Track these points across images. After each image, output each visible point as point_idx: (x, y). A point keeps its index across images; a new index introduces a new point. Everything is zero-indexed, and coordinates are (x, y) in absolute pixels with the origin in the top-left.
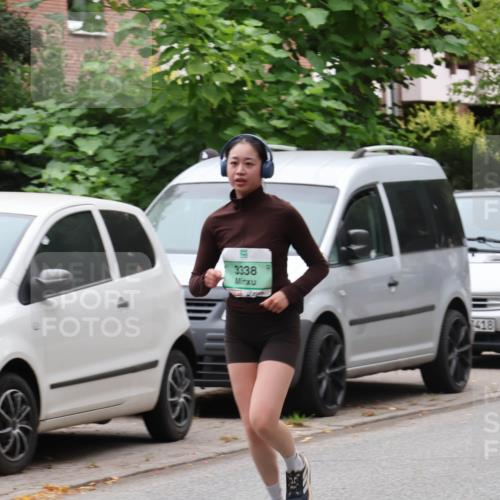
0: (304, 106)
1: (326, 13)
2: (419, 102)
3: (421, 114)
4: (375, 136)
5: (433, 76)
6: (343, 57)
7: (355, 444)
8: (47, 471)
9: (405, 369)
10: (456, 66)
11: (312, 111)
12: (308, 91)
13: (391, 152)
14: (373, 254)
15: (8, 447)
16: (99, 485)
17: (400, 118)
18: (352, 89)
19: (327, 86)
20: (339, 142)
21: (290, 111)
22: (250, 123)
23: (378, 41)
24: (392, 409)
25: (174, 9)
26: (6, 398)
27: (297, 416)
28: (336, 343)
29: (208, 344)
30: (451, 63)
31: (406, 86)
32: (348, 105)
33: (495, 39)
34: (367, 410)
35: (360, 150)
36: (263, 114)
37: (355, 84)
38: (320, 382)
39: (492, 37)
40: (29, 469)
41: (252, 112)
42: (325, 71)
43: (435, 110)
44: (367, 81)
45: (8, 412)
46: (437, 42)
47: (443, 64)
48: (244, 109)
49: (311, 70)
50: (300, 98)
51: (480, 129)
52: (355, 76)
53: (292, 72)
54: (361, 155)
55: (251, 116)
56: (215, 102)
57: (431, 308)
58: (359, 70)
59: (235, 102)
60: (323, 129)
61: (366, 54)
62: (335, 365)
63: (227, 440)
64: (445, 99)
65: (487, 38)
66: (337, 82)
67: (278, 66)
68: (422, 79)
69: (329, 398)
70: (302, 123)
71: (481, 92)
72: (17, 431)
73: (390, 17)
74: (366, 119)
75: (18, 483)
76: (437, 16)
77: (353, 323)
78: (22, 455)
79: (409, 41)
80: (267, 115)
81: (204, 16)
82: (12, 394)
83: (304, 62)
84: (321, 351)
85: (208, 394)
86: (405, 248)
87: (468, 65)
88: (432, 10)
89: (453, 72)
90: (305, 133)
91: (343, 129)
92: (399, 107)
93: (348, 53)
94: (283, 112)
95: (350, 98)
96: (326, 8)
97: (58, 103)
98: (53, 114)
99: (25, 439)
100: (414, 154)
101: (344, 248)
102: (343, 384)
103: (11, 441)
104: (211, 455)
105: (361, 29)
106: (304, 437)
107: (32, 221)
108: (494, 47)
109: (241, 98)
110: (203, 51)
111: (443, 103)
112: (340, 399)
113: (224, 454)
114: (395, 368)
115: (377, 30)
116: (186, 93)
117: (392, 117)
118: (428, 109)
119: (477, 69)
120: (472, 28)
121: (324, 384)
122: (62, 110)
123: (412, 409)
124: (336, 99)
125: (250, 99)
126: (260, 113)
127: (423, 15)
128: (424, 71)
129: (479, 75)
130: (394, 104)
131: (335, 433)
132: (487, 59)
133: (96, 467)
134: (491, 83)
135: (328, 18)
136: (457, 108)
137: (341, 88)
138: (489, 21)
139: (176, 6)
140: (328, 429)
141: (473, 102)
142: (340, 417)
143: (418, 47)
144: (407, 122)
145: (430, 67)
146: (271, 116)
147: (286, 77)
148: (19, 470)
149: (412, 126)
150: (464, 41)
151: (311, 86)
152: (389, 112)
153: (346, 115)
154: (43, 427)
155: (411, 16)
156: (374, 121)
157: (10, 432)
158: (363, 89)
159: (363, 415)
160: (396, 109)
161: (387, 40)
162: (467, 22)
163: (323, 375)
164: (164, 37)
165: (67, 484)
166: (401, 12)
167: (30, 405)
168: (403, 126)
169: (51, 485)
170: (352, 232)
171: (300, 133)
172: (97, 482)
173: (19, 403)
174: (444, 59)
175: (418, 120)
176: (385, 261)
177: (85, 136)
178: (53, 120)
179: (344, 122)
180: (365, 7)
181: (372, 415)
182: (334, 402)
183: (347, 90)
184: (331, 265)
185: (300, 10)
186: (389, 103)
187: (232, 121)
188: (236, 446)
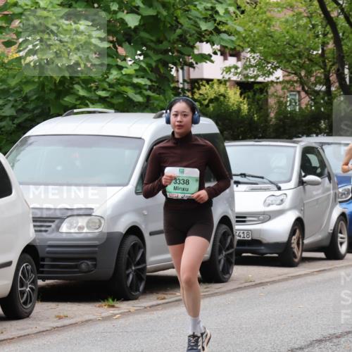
0: (121, 82)
1: (140, 17)
2: (202, 80)
3: (202, 87)
5: (212, 62)
6: (149, 48)
7: (151, 319)
10: (228, 54)
11: (127, 86)
12: (124, 72)
17: (188, 90)
18: (155, 70)
19: (137, 67)
20: (145, 107)
21: (111, 85)
22: (82, 93)
23: (174, 36)
27: (110, 300)
28: (140, 248)
29: (48, 249)
30: (224, 53)
32: (151, 81)
33: (254, 36)
34: (160, 295)
35: (160, 113)
36: (91, 87)
37: (157, 66)
38: (128, 275)
39: (252, 35)
41: (84, 86)
42: (137, 57)
43: (213, 84)
44: (165, 64)
46: (215, 38)
47: (219, 53)
48: (78, 83)
49: (126, 56)
50: (118, 77)
51: (244, 99)
52: (157, 61)
53: (112, 57)
54: (160, 116)
55: (83, 88)
58: (160, 56)
59: (72, 79)
61: (165, 45)
62: (138, 263)
63: (60, 318)
64: (220, 77)
65: (250, 36)
66: (144, 65)
68: (204, 63)
69: (134, 287)
70: (119, 94)
71: (245, 72)
73: (183, 21)
74: (164, 91)
76: (215, 20)
77: (151, 234)
79: (196, 37)
80: (94, 88)
83: (121, 51)
84: (129, 254)
85: (48, 285)
87: (236, 54)
88: (212, 16)
89: (225, 59)
90: (121, 101)
91: (148, 98)
92: (188, 83)
93: (152, 45)
94: (106, 86)
95: (153, 76)
96: (138, 14)
102: (144, 277)
104: (48, 329)
105: (162, 28)
106: (115, 315)
108: (254, 41)
111: (218, 80)
112: (141, 288)
113: (58, 327)
115: (173, 28)
117: (183, 89)
118: (208, 84)
119: (242, 57)
120: (240, 29)
121: (131, 277)
124: (144, 77)
125: (83, 77)
126: (89, 86)
127: (206, 19)
128: (206, 58)
129: (244, 61)
130: (184, 81)
131: (138, 312)
132: (249, 49)
134: (252, 66)
135: (141, 21)
136: (228, 84)
137: (147, 69)
138: (250, 24)
140: (132, 309)
141: (239, 79)
142: (143, 300)
143: (201, 41)
144: (193, 93)
145: (210, 56)
146: (97, 88)
147: (108, 61)
149: (196, 96)
150: (233, 38)
151: (126, 68)
152: (181, 86)
153: (150, 88)
155: (198, 20)
156: (170, 93)
158: (162, 71)
159: (158, 299)
160: (186, 84)
161: (180, 36)
162: (235, 24)
163: (130, 270)
164: (21, 32)
166: (190, 17)
168: (191, 96)
171: (116, 101)
174: (219, 50)
175: (201, 92)
179: (149, 93)
180: (165, 13)
181: (164, 299)
182: (137, 290)
183: (151, 71)
184: (137, 193)
185: (120, 15)
186: (181, 81)
187: (69, 91)
188: (66, 322)
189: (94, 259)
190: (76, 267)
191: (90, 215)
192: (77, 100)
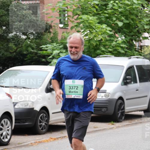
0: (117, 46)
1: (123, 23)
2: (145, 46)
3: (145, 49)
4: (134, 54)
5: (149, 39)
6: (126, 34)
7: (127, 129)
8: (51, 134)
9: (140, 111)
11: (118, 47)
12: (117, 42)
13: (137, 58)
14: (132, 83)
15: (41, 128)
16: (63, 138)
18: (129, 42)
19: (122, 41)
20: (125, 55)
21: (113, 47)
22: (103, 49)
23: (135, 30)
24: (136, 121)
25: (86, 21)
26: (41, 116)
27: (112, 122)
28: (123, 104)
31: (142, 42)
32: (127, 46)
34: (130, 121)
35: (130, 57)
36: (106, 48)
38: (118, 114)
40: (46, 133)
41: (104, 47)
42: (122, 38)
43: (148, 48)
44: (132, 40)
45: (42, 119)
48: (102, 46)
49: (118, 37)
50: (116, 44)
52: (129, 39)
53: (114, 37)
54: (130, 58)
56: (95, 44)
57: (146, 96)
58: (130, 37)
59: (99, 44)
60: (121, 52)
61: (132, 34)
62: (122, 110)
63: (95, 128)
66: (124, 40)
67: (110, 36)
68: (146, 40)
69: (121, 118)
70: (116, 50)
72: (44, 124)
73: (138, 25)
74: (132, 49)
75: (43, 137)
77: (127, 99)
78: (45, 130)
79: (143, 31)
81: (93, 23)
82: (43, 115)
83: (117, 35)
84: (119, 106)
86: (140, 81)
90: (116, 52)
91: (126, 52)
92: (140, 47)
93: (128, 33)
94: (111, 47)
95: (128, 44)
96: (123, 22)
97: (56, 44)
98: (55, 47)
99: (46, 126)
100: (143, 58)
101: (125, 81)
102: (124, 114)
103: (42, 126)
104: (91, 131)
105: (131, 28)
106: (114, 127)
107: (49, 73)
109: (101, 43)
110: (92, 32)
112: (123, 118)
113: (94, 131)
114: (137, 111)
115: (135, 28)
116: (88, 42)
117: (138, 49)
121: (119, 114)
122: (57, 46)
123: (141, 121)
124: (124, 44)
125: (103, 44)
127: (147, 25)
130: (138, 46)
131: (122, 126)
133: (63, 133)
135: (123, 24)
137: (126, 42)
139: (86, 20)
140: (120, 126)
142: (124, 122)
143: (145, 32)
144: (141, 50)
145: (148, 37)
146: (108, 48)
147: (112, 39)
148: (44, 133)
149: (142, 52)
151: (118, 41)
152: (137, 48)
153: (127, 48)
154: (50, 123)
155: (144, 25)
156: (133, 50)
157: (42, 124)
158: (131, 42)
159: (129, 122)
161: (138, 30)
163: (119, 112)
164: (83, 28)
165: (55, 137)
166: (141, 24)
167: (47, 118)
168: (140, 52)
169: (52, 137)
170: (127, 77)
171: (115, 52)
172: (63, 137)
173: (44, 117)
175: (144, 50)
176: (135, 84)
177: (62, 52)
178: (55, 48)
179: (126, 50)
180: (132, 22)
181: (131, 122)
182: (122, 119)
183: (127, 42)
184: (122, 85)
185: (116, 22)
186: (137, 46)
187: (99, 49)
188: (97, 129)
189: (106, 108)
190: (100, 110)
191: (105, 92)
192: (101, 52)
